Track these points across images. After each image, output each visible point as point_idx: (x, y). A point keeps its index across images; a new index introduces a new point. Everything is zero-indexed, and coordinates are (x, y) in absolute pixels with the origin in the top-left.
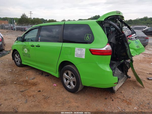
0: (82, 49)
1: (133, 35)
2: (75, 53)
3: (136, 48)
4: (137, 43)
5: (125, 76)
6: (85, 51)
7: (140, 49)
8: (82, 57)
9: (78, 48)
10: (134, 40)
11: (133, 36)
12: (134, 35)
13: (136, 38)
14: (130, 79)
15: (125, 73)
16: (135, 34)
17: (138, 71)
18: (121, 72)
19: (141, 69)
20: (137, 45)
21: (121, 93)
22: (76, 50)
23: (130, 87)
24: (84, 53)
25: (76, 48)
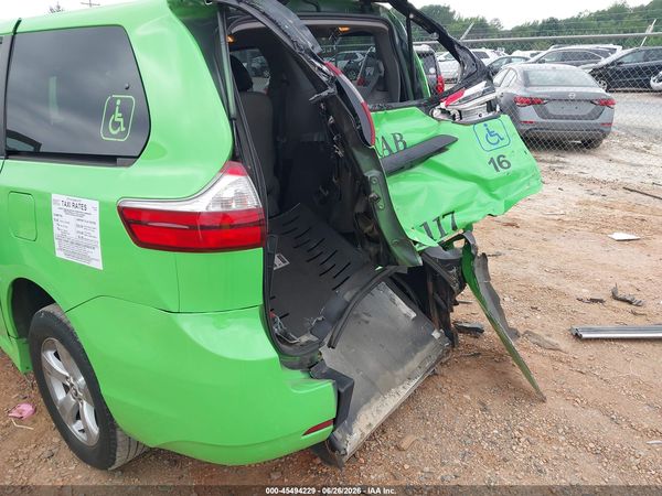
0: (84, 201)
1: (468, 92)
2: (56, 232)
3: (488, 172)
4: (494, 139)
5: (436, 334)
6: (95, 216)
7: (517, 175)
8: (90, 260)
9: (65, 198)
10: (475, 123)
11: (468, 99)
12: (481, 87)
13: (490, 106)
14: (477, 342)
15: (440, 317)
16: (484, 83)
17: (537, 285)
18: (413, 315)
19: (558, 271)
20: (495, 155)
21: (398, 448)
22: (55, 210)
23: (468, 397)
24: (97, 233)
25: (54, 196)
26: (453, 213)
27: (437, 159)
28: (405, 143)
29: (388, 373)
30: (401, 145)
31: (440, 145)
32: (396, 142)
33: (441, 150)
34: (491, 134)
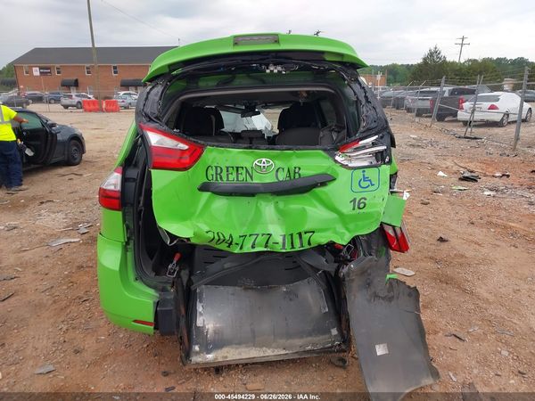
4: (365, 184)
10: (355, 169)
20: (359, 196)
26: (313, 232)
27: (317, 190)
28: (299, 175)
29: (272, 337)
30: (297, 176)
31: (324, 180)
32: (295, 173)
33: (323, 184)
34: (365, 179)
